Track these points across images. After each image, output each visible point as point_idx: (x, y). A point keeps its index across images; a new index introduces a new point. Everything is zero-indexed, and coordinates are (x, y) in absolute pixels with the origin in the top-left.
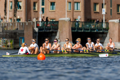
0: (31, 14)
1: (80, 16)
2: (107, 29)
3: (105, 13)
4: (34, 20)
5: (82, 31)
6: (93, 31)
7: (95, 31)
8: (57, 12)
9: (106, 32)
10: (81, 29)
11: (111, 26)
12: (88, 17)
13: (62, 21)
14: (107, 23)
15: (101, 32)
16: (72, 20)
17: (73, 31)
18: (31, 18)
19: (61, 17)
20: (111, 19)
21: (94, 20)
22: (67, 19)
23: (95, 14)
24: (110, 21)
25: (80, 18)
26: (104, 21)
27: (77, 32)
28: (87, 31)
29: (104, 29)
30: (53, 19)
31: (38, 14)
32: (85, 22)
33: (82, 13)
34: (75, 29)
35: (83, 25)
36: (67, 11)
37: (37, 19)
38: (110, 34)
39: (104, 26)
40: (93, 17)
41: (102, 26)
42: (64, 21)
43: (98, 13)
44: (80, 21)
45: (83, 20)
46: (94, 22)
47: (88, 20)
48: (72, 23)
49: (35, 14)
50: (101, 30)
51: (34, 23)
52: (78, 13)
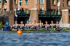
0: (13, 6)
1: (44, 7)
2: (61, 15)
3: (59, 6)
4: (15, 10)
5: (45, 17)
6: (52, 17)
7: (53, 17)
8: (29, 5)
9: (60, 17)
10: (45, 16)
11: (63, 13)
12: (49, 8)
13: (32, 10)
14: (61, 12)
15: (57, 17)
16: (38, 10)
17: (39, 17)
18: (13, 9)
19: (32, 8)
20: (63, 9)
21: (52, 10)
22: (35, 9)
23: (53, 6)
24: (62, 10)
25: (44, 8)
26: (59, 11)
27: (42, 17)
28: (48, 17)
29: (59, 15)
30: (27, 9)
31: (17, 6)
32: (47, 11)
33: (45, 6)
34: (40, 15)
35: (45, 13)
36: (36, 4)
37: (17, 9)
38: (62, 18)
39: (59, 13)
40: (52, 8)
41: (58, 14)
42: (34, 10)
43: (55, 5)
44: (44, 10)
45: (45, 10)
46: (52, 11)
47: (49, 10)
48: (38, 11)
49: (15, 6)
50: (57, 16)
51: (15, 11)
52: (42, 5)
